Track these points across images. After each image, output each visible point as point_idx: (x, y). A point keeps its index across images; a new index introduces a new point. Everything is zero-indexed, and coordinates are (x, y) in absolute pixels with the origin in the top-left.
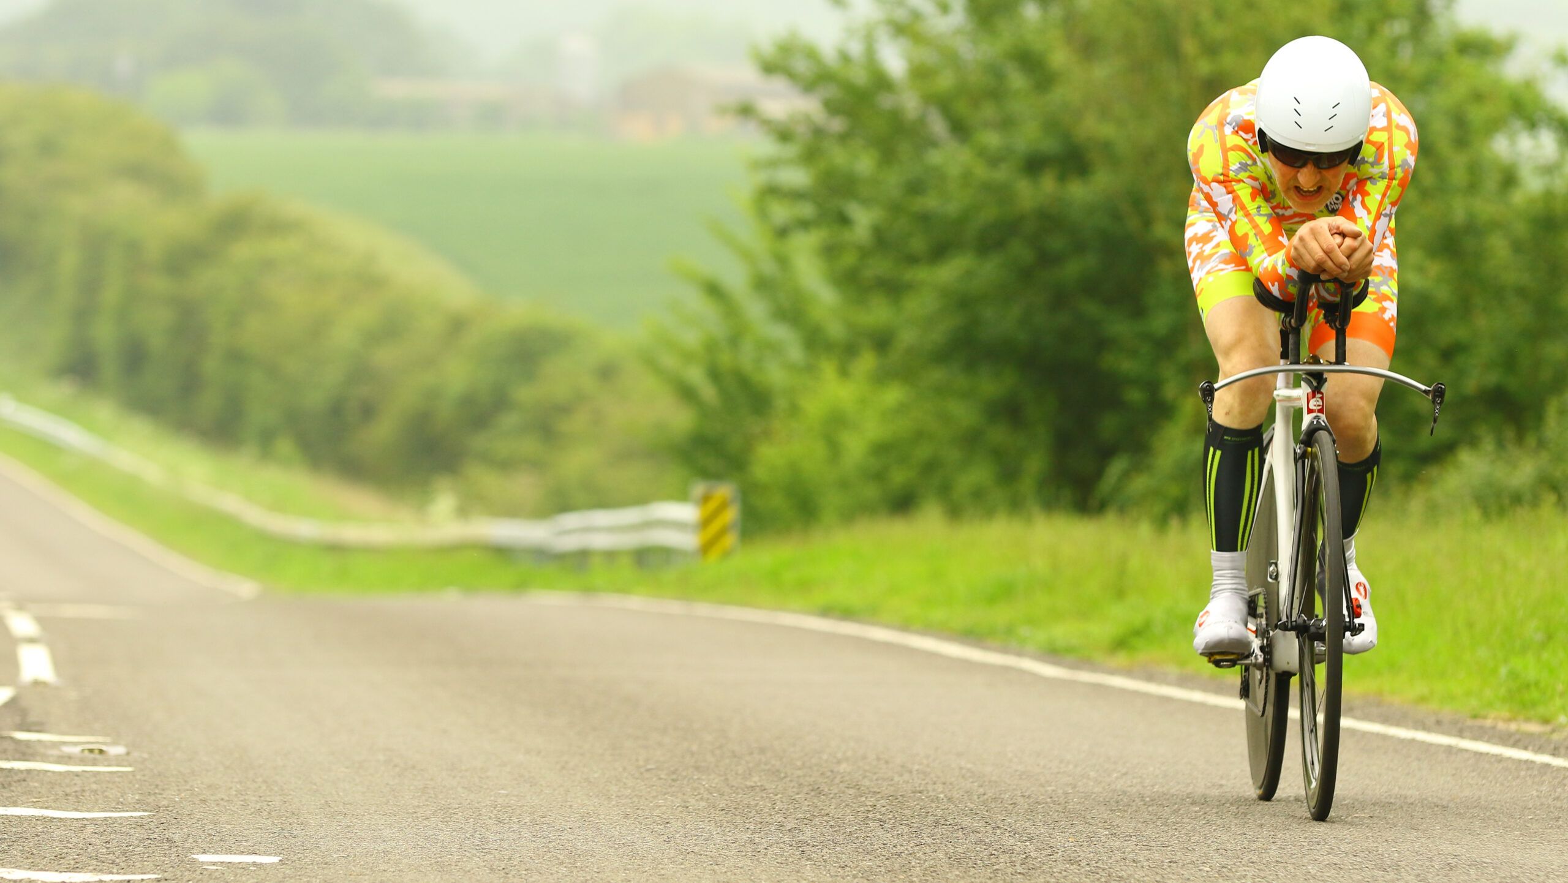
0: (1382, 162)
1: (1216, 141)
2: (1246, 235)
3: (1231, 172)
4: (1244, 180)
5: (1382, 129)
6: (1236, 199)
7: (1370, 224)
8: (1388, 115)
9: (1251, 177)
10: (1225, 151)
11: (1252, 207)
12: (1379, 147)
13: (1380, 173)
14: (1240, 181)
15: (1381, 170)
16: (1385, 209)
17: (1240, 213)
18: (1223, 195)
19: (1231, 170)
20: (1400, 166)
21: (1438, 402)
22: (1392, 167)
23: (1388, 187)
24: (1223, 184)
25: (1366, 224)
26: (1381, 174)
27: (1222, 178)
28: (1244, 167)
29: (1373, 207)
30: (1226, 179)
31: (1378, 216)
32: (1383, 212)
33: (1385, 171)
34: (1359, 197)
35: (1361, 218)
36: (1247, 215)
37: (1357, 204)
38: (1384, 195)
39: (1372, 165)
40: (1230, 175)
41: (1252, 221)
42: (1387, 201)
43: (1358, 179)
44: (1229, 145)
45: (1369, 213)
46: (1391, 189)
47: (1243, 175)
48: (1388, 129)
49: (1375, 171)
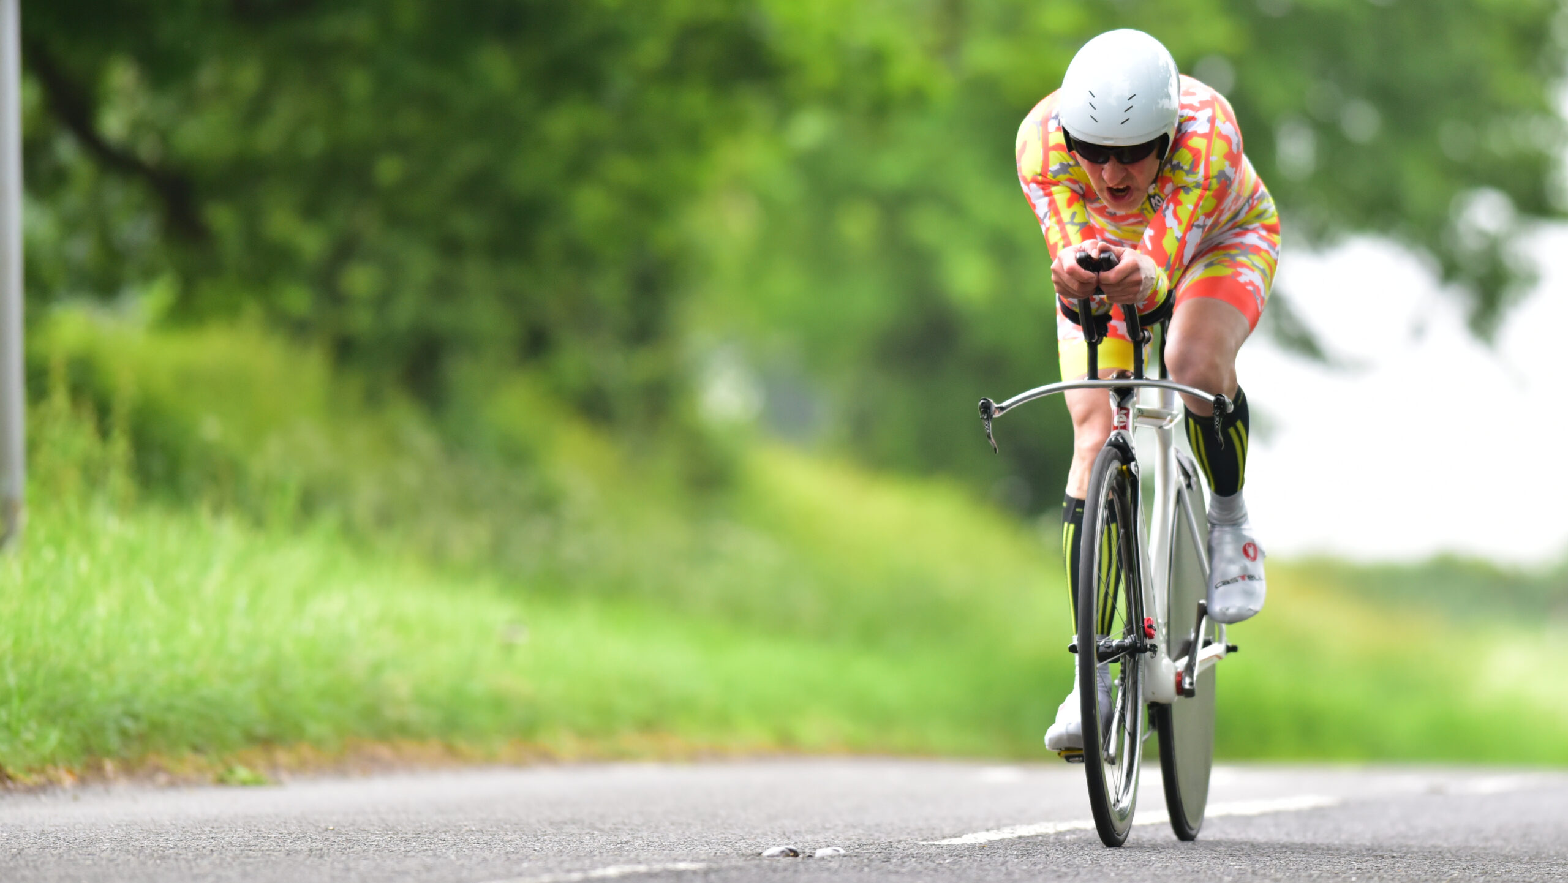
0: (1197, 171)
1: (1039, 139)
2: (1056, 244)
3: (1049, 173)
4: (1063, 182)
5: (1204, 136)
6: (1052, 203)
7: (1180, 235)
8: (1212, 121)
9: (1070, 180)
10: (1047, 149)
11: (1066, 214)
12: (1196, 153)
13: (1194, 182)
14: (1057, 184)
15: (1195, 180)
16: (1198, 220)
17: (1054, 219)
18: (1040, 197)
19: (1050, 171)
20: (1215, 177)
21: (1218, 413)
22: (1207, 177)
23: (1201, 197)
24: (1041, 186)
25: (1175, 235)
26: (1194, 184)
27: (1040, 178)
28: (1064, 168)
29: (1185, 219)
30: (1045, 179)
31: (1190, 227)
32: (1196, 223)
33: (1199, 181)
34: (1171, 206)
35: (1171, 228)
36: (1060, 222)
37: (1169, 214)
38: (1197, 206)
39: (1188, 173)
40: (1048, 177)
41: (1063, 229)
42: (1199, 211)
43: (1174, 185)
44: (1051, 143)
45: (1180, 223)
46: (1204, 199)
47: (1062, 177)
48: (1208, 136)
49: (1190, 180)
